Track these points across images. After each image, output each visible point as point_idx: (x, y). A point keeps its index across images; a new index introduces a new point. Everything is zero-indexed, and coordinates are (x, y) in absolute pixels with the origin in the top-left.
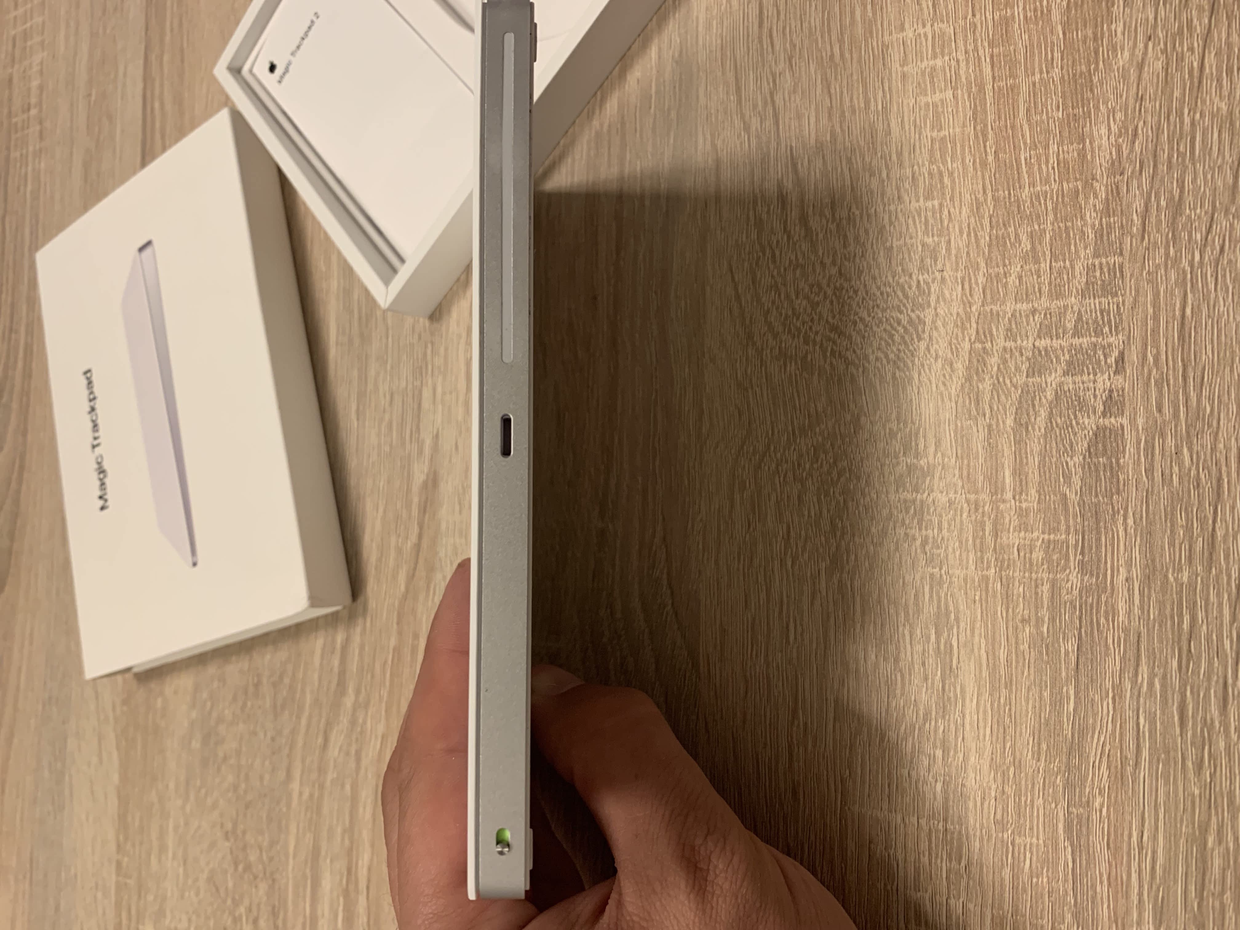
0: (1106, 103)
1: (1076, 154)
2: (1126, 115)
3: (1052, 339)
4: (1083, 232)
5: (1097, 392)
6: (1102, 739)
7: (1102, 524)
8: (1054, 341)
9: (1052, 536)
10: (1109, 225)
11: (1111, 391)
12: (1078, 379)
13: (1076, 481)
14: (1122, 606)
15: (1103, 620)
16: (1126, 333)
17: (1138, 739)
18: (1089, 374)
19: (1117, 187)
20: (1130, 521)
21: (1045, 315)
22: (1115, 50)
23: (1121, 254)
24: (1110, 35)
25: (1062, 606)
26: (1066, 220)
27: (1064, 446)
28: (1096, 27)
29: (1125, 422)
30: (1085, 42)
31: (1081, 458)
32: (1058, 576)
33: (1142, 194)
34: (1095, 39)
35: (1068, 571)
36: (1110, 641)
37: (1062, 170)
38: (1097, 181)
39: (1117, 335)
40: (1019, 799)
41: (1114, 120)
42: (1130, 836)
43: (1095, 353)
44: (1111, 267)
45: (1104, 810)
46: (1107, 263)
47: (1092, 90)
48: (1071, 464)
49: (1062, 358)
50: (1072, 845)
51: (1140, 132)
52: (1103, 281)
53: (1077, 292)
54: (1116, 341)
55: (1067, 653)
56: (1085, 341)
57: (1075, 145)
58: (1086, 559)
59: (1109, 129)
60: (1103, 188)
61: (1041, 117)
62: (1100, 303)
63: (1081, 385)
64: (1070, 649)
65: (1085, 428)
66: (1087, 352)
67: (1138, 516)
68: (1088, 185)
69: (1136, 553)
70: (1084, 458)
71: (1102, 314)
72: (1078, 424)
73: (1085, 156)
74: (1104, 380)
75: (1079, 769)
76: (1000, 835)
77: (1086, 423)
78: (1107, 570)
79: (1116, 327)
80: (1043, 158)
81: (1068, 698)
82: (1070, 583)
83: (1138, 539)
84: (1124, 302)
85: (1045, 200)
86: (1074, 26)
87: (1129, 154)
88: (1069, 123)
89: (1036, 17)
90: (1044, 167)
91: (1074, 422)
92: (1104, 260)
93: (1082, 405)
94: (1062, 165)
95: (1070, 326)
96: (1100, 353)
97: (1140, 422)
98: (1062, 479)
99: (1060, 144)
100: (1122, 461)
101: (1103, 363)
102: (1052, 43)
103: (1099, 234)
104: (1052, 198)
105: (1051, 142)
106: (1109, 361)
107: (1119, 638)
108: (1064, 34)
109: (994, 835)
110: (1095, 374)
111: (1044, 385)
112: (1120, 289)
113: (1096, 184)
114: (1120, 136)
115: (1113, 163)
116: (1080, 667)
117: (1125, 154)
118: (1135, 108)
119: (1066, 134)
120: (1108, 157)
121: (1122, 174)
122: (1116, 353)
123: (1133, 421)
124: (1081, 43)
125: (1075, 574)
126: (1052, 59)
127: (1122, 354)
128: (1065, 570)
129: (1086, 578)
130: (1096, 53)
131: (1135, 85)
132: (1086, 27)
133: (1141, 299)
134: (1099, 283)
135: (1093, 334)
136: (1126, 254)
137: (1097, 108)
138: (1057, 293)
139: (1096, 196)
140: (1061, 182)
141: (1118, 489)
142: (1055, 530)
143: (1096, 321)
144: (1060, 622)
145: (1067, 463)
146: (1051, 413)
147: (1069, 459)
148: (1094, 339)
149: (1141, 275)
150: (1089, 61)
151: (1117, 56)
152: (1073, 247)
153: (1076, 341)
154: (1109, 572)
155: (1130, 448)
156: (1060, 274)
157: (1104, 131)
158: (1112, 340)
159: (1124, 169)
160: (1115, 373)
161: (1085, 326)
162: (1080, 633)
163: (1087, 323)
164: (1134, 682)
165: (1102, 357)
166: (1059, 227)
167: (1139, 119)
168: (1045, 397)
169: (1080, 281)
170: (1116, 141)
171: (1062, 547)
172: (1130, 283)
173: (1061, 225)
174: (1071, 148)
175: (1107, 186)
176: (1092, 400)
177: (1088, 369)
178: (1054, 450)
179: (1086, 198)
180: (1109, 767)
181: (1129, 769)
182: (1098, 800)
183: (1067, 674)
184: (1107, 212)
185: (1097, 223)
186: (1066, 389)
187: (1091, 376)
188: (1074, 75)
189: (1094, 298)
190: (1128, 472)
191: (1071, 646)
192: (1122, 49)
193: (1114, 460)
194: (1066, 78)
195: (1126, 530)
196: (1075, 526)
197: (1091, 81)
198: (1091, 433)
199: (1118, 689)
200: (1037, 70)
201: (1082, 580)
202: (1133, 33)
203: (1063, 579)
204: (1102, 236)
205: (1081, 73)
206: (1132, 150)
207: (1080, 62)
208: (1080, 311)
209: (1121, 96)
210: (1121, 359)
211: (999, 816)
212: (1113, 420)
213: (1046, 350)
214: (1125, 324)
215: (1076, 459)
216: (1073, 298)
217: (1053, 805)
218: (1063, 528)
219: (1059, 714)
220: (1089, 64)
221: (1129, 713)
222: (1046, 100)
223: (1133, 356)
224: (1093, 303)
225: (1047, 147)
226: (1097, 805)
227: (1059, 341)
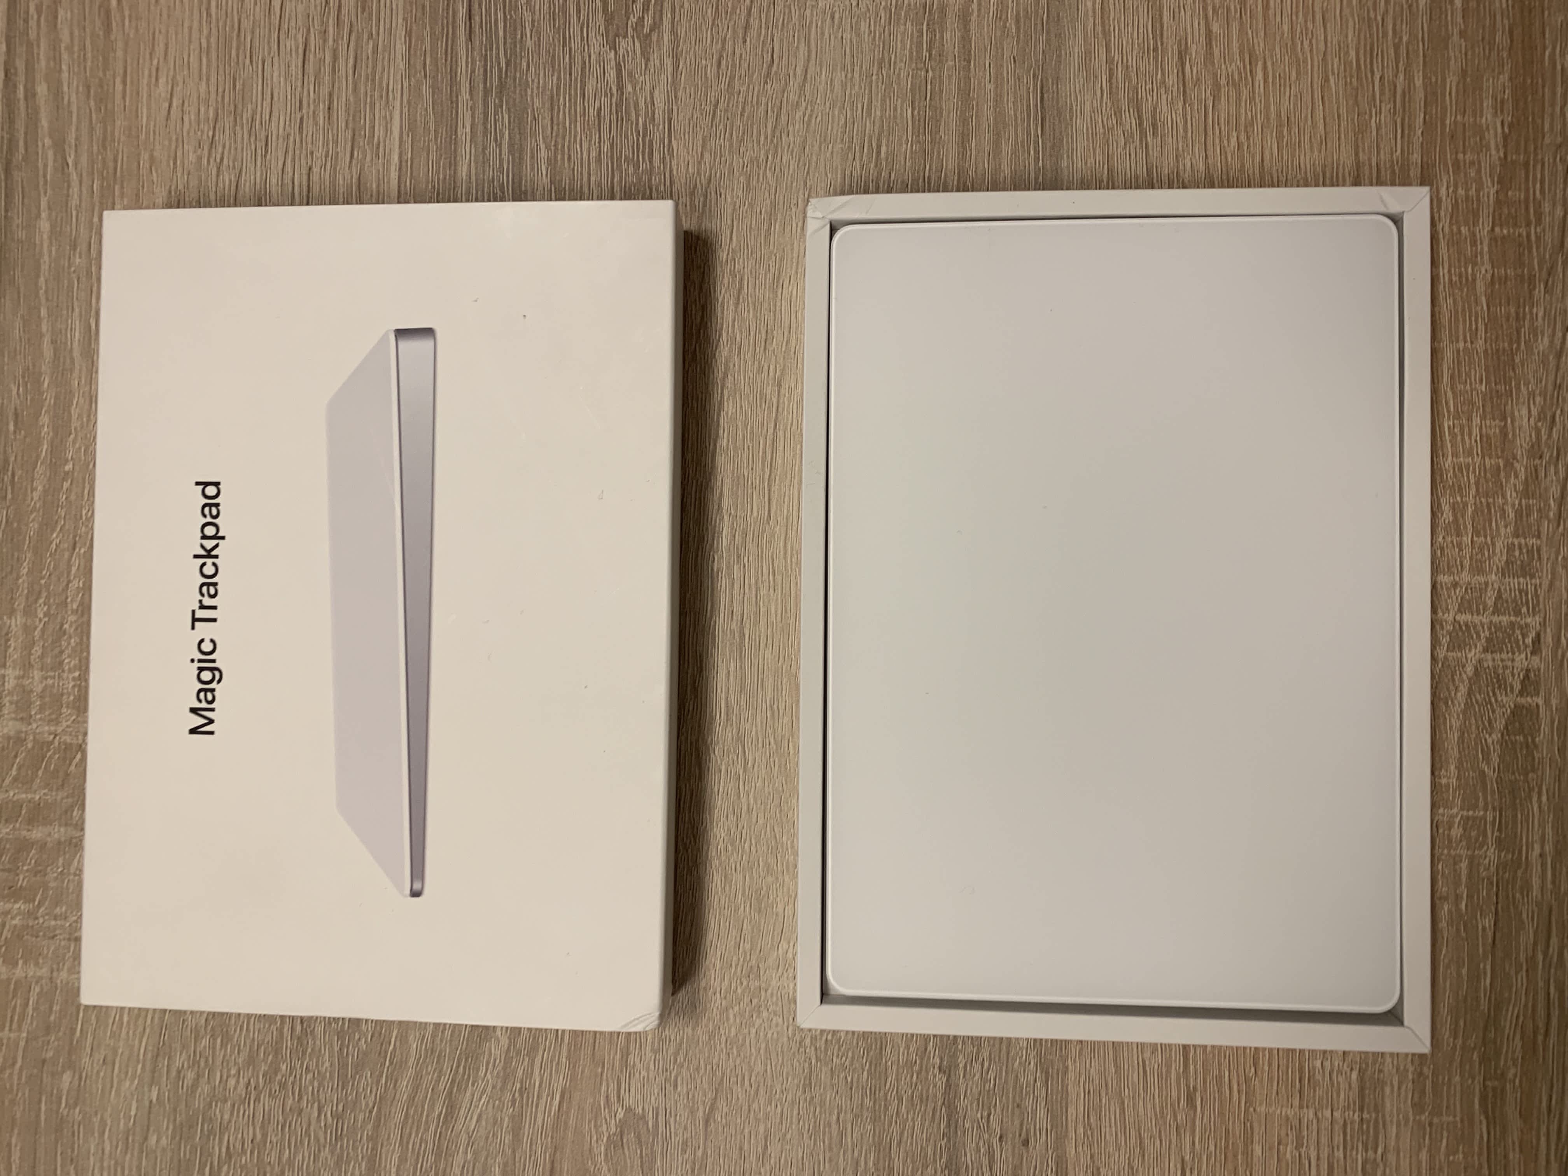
0: (1527, 384)
1: (1497, 431)
2: (1545, 400)
3: (1473, 615)
4: (1503, 510)
5: (1515, 671)
6: (1516, 1012)
7: (1518, 801)
8: (1475, 616)
9: (1471, 813)
10: (1528, 507)
11: (1528, 671)
12: (1497, 656)
13: (1495, 759)
14: (1536, 882)
15: (1518, 895)
16: (1542, 615)
17: (1549, 1009)
18: (1508, 653)
19: (1536, 470)
20: (1544, 798)
21: (1466, 589)
22: (1536, 335)
23: (1539, 537)
24: (1532, 318)
25: (1481, 882)
26: (1487, 496)
27: (1483, 722)
28: (1519, 307)
29: (1540, 702)
30: (1508, 320)
31: (1499, 735)
32: (1476, 852)
33: (1558, 480)
34: (1517, 319)
35: (1485, 848)
36: (1524, 915)
37: (1485, 445)
38: (1518, 461)
39: (1534, 616)
40: (1437, 1079)
41: (1534, 403)
42: (1540, 1102)
43: (1514, 632)
44: (1530, 548)
45: (1517, 1081)
46: (1526, 544)
47: (1514, 369)
48: (1490, 741)
49: (1482, 635)
50: (1487, 1118)
51: (1557, 419)
52: (1522, 562)
53: (1498, 569)
54: (1534, 621)
55: (1484, 929)
56: (1505, 619)
57: (1497, 421)
58: (1503, 835)
59: (1530, 411)
60: (1523, 469)
61: (1465, 387)
62: (1519, 583)
63: (1500, 663)
64: (1487, 925)
65: (1504, 706)
66: (1506, 631)
67: (1551, 794)
68: (1509, 465)
69: (1549, 831)
70: (1502, 735)
71: (1520, 593)
72: (1496, 700)
73: (1506, 435)
74: (1522, 660)
75: (1495, 1043)
76: (1418, 1118)
77: (1504, 701)
78: (1522, 847)
79: (1534, 608)
80: (1466, 430)
81: (1485, 973)
82: (1487, 859)
83: (1551, 816)
84: (1540, 584)
85: (1468, 473)
86: (1498, 301)
87: (1547, 439)
88: (1491, 398)
89: (1461, 283)
90: (1466, 438)
91: (1493, 700)
92: (1523, 541)
93: (1501, 683)
94: (1485, 439)
95: (1490, 603)
96: (1518, 632)
97: (1554, 702)
98: (1480, 756)
99: (1483, 418)
100: (1537, 739)
101: (1521, 643)
102: (1476, 313)
103: (1519, 513)
104: (1474, 472)
105: (1474, 414)
106: (1526, 640)
107: (1533, 912)
108: (1488, 306)
109: (1411, 1119)
110: (1513, 653)
111: (1464, 660)
112: (1537, 571)
113: (1517, 465)
114: (1539, 420)
115: (1532, 446)
116: (1497, 942)
117: (1544, 437)
118: (1553, 395)
119: (1488, 409)
120: (1528, 439)
121: (1541, 457)
122: (1532, 634)
123: (1547, 702)
124: (1504, 319)
125: (1492, 850)
126: (1477, 329)
127: (1538, 635)
128: (1483, 847)
129: (1503, 855)
130: (1518, 332)
131: (1554, 373)
132: (1509, 305)
133: (1557, 583)
134: (1518, 563)
135: (1512, 613)
136: (1544, 537)
137: (1518, 388)
138: (1478, 569)
139: (1516, 477)
140: (1483, 457)
141: (1533, 766)
142: (1475, 807)
143: (1515, 601)
144: (1478, 898)
145: (1486, 740)
146: (1470, 689)
147: (1487, 736)
148: (1513, 618)
149: (1557, 559)
150: (1511, 339)
151: (1537, 340)
152: (1494, 524)
153: (1496, 619)
154: (1524, 848)
155: (1544, 728)
156: (1481, 549)
157: (1524, 412)
158: (1529, 620)
159: (1543, 453)
160: (1531, 654)
161: (1505, 605)
162: (1496, 909)
163: (1507, 602)
164: (1545, 954)
165: (1520, 637)
166: (1481, 502)
167: (1557, 408)
168: (1465, 672)
169: (1500, 558)
170: (1535, 424)
171: (1480, 822)
172: (1547, 567)
173: (1483, 500)
174: (1493, 424)
175: (1526, 468)
176: (1511, 678)
177: (1507, 647)
178: (1474, 727)
179: (1508, 477)
180: (1522, 1038)
181: (1540, 1038)
182: (1512, 1071)
183: (1484, 951)
184: (1526, 493)
185: (1517, 502)
186: (1486, 665)
187: (1510, 654)
188: (1498, 350)
189: (1514, 578)
190: (1542, 750)
191: (1488, 922)
192: (1543, 335)
193: (1530, 740)
194: (1490, 352)
195: (1540, 807)
196: (1493, 804)
197: (1513, 360)
198: (1509, 711)
199: (1531, 962)
200: (1461, 337)
201: (1499, 857)
202: (1552, 323)
203: (1481, 856)
204: (1521, 516)
205: (1504, 350)
206: (1550, 436)
207: (1503, 338)
208: (1499, 588)
209: (1541, 382)
210: (1537, 640)
211: (1416, 1099)
212: (1529, 699)
213: (1467, 625)
214: (1541, 606)
215: (1494, 736)
216: (1493, 575)
217: (1470, 1081)
218: (1481, 804)
219: (1477, 990)
220: (1511, 344)
221: (1541, 984)
222: (1470, 370)
223: (1548, 638)
224: (1514, 582)
225: (1470, 419)
226: (1510, 1075)
227: (1481, 617)
